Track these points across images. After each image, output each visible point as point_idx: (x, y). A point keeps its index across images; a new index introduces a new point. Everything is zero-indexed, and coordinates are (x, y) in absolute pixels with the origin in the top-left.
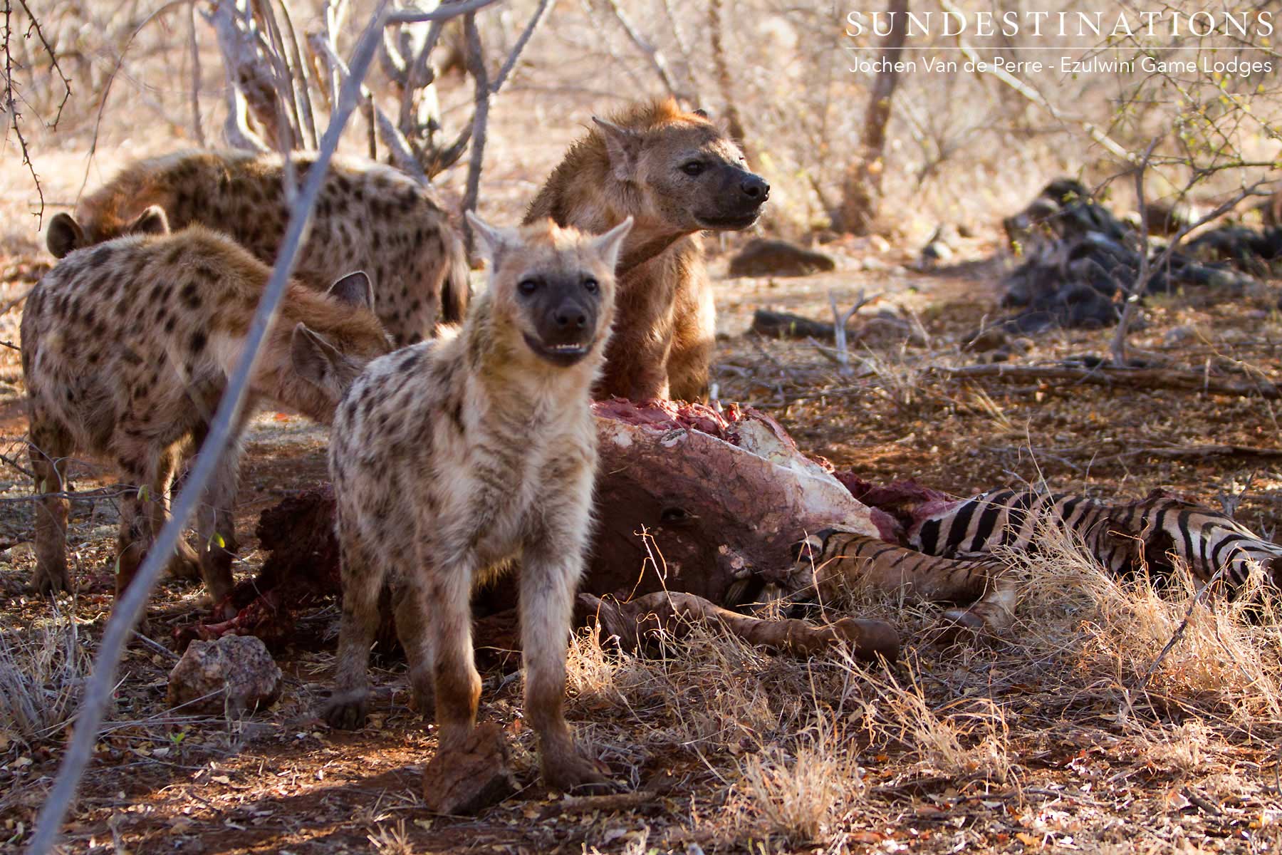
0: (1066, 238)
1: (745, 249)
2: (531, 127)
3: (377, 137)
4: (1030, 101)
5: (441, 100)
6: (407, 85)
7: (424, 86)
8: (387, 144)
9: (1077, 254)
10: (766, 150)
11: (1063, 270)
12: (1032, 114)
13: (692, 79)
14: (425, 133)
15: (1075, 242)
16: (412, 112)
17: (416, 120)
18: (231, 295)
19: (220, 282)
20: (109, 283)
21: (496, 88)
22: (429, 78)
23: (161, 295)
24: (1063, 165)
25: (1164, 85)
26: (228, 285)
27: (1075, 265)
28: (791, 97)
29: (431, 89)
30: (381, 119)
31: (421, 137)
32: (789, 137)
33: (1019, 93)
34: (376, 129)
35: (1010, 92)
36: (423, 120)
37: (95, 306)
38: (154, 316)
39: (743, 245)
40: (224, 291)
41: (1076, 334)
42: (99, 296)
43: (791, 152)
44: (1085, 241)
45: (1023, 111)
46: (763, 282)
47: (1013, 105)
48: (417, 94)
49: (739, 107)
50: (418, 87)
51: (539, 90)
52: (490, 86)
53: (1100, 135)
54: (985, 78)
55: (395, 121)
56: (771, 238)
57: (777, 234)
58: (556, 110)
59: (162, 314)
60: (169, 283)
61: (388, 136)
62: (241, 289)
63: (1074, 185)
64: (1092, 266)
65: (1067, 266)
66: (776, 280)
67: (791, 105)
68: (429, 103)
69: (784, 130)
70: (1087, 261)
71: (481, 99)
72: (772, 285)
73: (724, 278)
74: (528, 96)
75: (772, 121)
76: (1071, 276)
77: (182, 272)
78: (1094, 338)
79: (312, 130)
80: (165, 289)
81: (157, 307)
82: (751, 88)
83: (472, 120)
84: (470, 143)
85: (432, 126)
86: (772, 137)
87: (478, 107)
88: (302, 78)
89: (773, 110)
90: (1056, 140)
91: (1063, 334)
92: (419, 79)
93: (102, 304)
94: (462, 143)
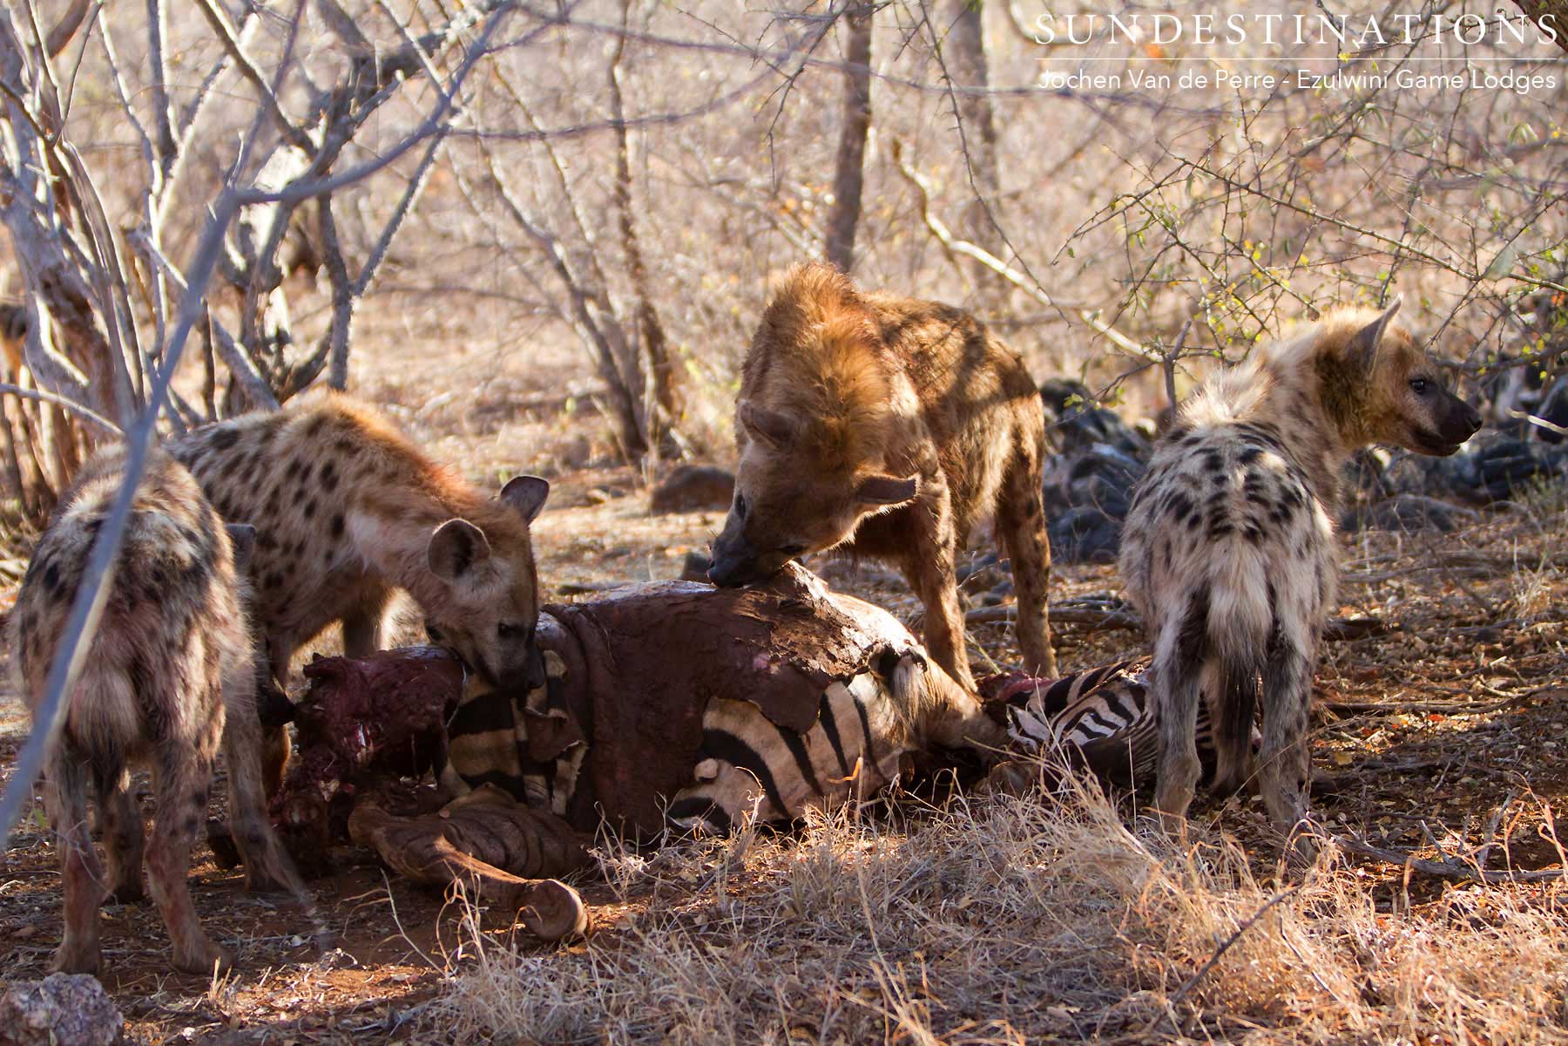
0: (1066, 450)
1: (670, 480)
2: (398, 338)
3: (214, 354)
4: (1015, 285)
5: (290, 307)
6: (249, 289)
7: (270, 290)
8: (227, 362)
9: (1082, 470)
10: (692, 356)
11: (1064, 490)
12: (1017, 299)
13: (598, 272)
14: (273, 347)
15: (1077, 457)
16: (257, 323)
17: (263, 332)
18: (370, 469)
19: (359, 456)
20: (244, 465)
21: (359, 290)
22: (276, 280)
23: (299, 473)
24: (1057, 364)
25: (1183, 260)
26: (367, 459)
27: (1078, 485)
28: (722, 290)
29: (278, 296)
30: (218, 331)
31: (269, 353)
32: (719, 341)
33: (1001, 277)
34: (213, 344)
35: (990, 275)
36: (270, 331)
37: (230, 491)
38: (291, 496)
39: (667, 476)
40: (363, 465)
41: (1083, 569)
42: (233, 480)
43: (724, 359)
44: (1090, 456)
45: (1005, 298)
46: (694, 518)
47: (992, 291)
48: (262, 299)
49: (659, 305)
50: (263, 290)
51: (408, 290)
52: (351, 287)
53: (1101, 325)
54: (958, 258)
55: (235, 333)
56: (703, 465)
57: (711, 460)
58: (430, 316)
59: (300, 495)
60: (309, 460)
61: (227, 351)
62: (381, 464)
63: (1073, 386)
64: (1100, 484)
65: (1069, 486)
66: (711, 516)
67: (719, 300)
68: (277, 311)
69: (714, 330)
70: (1094, 479)
71: (342, 304)
72: (706, 523)
73: (647, 515)
74: (395, 300)
75: (698, 320)
76: (1076, 499)
77: (321, 450)
78: (1107, 573)
79: (134, 348)
80: (303, 467)
81: (294, 487)
82: (672, 280)
83: (331, 329)
84: (329, 358)
85: (282, 339)
86: (700, 339)
87: (338, 313)
88: (120, 283)
89: (699, 307)
90: (1046, 333)
91: (1069, 571)
92: (264, 282)
93: (238, 488)
94: (319, 359)
